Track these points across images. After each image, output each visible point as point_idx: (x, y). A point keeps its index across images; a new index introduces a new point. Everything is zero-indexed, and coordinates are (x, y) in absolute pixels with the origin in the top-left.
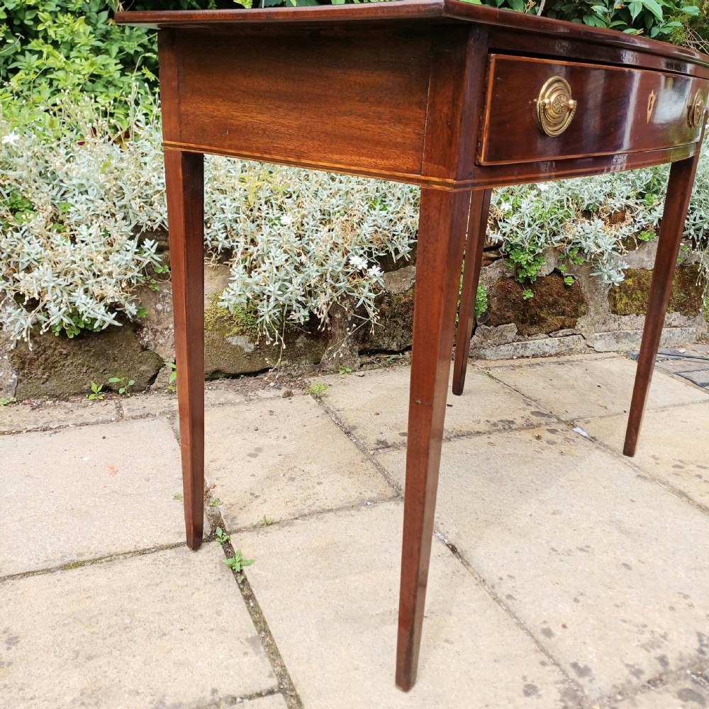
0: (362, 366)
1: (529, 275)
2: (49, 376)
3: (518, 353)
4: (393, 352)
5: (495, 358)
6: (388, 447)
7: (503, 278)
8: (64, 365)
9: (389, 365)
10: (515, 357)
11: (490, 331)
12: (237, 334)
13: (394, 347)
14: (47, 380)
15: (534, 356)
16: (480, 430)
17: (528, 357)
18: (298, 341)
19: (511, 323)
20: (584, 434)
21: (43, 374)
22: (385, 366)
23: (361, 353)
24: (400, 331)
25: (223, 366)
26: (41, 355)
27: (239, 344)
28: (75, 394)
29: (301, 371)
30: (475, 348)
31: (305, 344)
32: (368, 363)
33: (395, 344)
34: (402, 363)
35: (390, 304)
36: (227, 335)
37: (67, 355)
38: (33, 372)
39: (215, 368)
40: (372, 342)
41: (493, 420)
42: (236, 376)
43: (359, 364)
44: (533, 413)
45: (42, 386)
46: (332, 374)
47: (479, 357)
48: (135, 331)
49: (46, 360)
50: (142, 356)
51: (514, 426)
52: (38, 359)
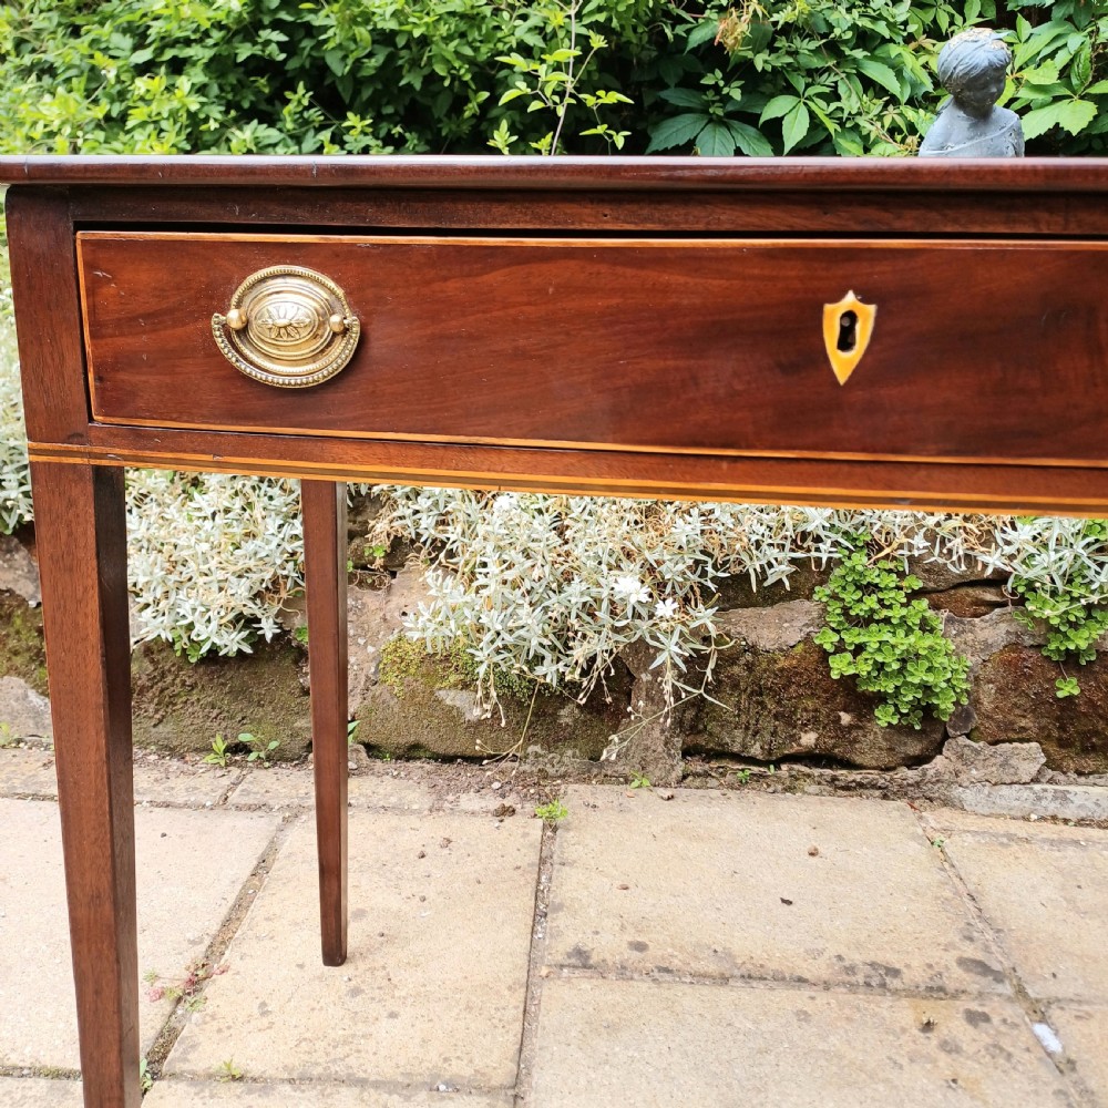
0: (684, 777)
1: (1072, 647)
2: (163, 717)
3: (1046, 808)
4: (753, 761)
5: (986, 811)
6: (586, 966)
7: (1013, 646)
8: (186, 702)
9: (742, 784)
10: (1034, 817)
11: (978, 752)
12: (455, 685)
13: (756, 750)
14: (160, 721)
15: (1081, 823)
16: (807, 975)
17: (1066, 821)
18: (562, 712)
19: (1028, 741)
20: (1054, 1044)
21: (157, 711)
22: (731, 787)
23: (687, 753)
24: (768, 724)
25: (426, 738)
26: (157, 683)
27: (458, 704)
28: (197, 750)
29: (563, 769)
30: (938, 781)
31: (576, 721)
32: (699, 775)
33: (758, 745)
34: (769, 786)
35: (749, 667)
36: (438, 685)
37: (193, 687)
38: (142, 706)
39: (412, 739)
40: (711, 734)
41: (855, 957)
42: (448, 759)
43: (680, 774)
44: (962, 962)
45: (154, 730)
46: (619, 783)
47: (947, 802)
48: (296, 662)
49: (162, 691)
50: (300, 703)
51: (894, 983)
52: (152, 687)
